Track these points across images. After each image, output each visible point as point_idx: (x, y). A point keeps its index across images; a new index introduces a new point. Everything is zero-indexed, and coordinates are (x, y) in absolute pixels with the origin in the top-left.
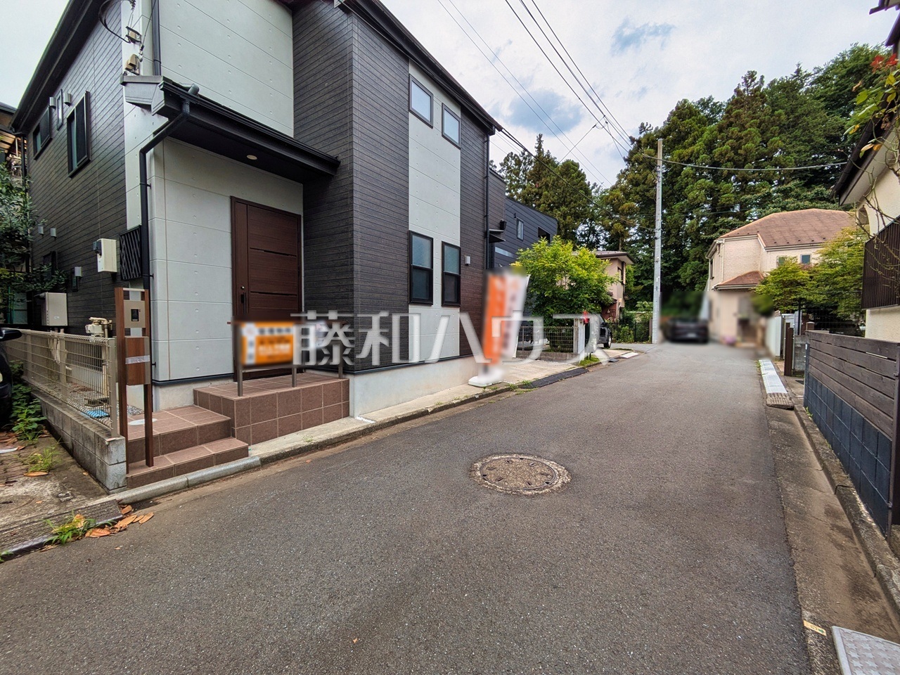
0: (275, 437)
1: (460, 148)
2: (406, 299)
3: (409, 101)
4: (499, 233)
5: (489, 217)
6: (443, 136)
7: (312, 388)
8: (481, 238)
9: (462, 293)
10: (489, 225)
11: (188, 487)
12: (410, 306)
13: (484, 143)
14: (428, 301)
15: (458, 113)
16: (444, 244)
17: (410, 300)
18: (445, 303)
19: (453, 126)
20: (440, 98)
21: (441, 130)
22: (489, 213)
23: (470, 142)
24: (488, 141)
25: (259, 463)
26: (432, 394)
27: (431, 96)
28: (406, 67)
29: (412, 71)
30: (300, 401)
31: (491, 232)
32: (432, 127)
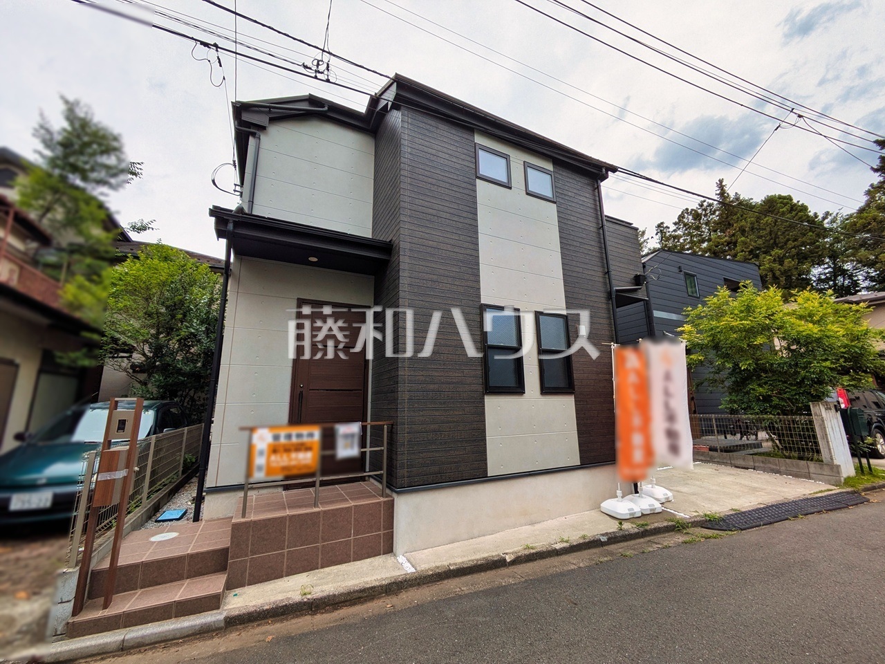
0: (279, 576)
1: (555, 202)
2: (480, 388)
3: (476, 169)
4: (635, 290)
5: (612, 273)
6: (528, 194)
7: (337, 509)
8: (603, 300)
9: (575, 376)
10: (614, 282)
11: (122, 649)
12: (486, 397)
13: (594, 190)
14: (517, 388)
15: (549, 166)
16: (538, 315)
17: (486, 389)
18: (546, 390)
19: (542, 182)
20: (518, 158)
21: (524, 189)
22: (612, 268)
23: (570, 194)
24: (598, 188)
25: (222, 624)
26: (532, 524)
27: (506, 157)
28: (471, 138)
29: (479, 140)
30: (319, 527)
31: (617, 291)
32: (510, 188)
